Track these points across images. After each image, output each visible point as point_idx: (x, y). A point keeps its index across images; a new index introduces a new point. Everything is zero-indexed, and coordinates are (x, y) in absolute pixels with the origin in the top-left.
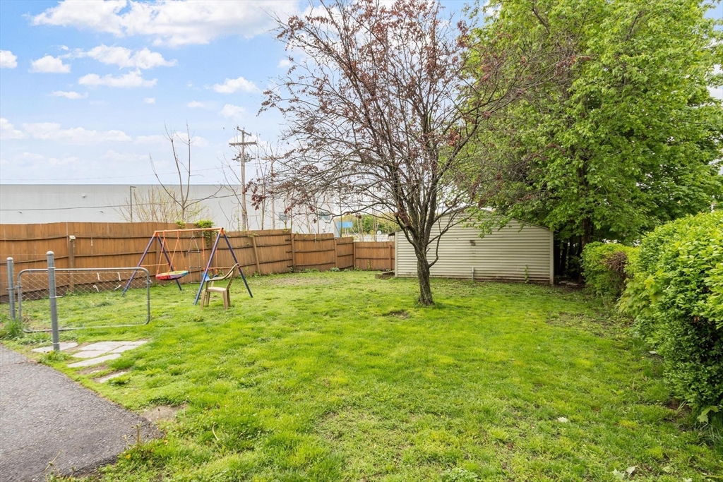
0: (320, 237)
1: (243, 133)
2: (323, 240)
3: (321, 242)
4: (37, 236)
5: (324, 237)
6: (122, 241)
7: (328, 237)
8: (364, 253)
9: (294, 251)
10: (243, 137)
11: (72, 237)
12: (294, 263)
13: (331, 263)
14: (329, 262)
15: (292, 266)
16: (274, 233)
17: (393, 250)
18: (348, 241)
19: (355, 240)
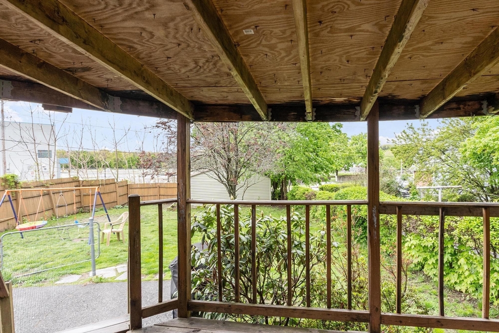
0: (104, 182)
2: (107, 184)
3: (105, 186)
5: (107, 182)
7: (111, 182)
9: (82, 195)
12: (82, 204)
13: (114, 202)
14: (112, 201)
15: (81, 207)
16: (65, 181)
17: (161, 189)
18: (124, 184)
19: (128, 183)
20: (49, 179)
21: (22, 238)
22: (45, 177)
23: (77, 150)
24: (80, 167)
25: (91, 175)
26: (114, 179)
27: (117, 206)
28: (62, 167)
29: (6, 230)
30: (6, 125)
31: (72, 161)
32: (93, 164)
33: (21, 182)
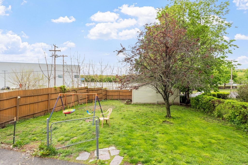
0: (97, 89)
1: (55, 46)
3: (98, 91)
4: (4, 98)
6: (36, 97)
7: (100, 89)
8: (110, 94)
10: (55, 48)
11: (19, 97)
13: (101, 98)
14: (100, 98)
15: (88, 100)
16: (83, 88)
17: (120, 93)
18: (105, 90)
19: (107, 89)
20: (77, 87)
21: (66, 116)
22: (76, 87)
23: (87, 75)
24: (88, 82)
25: (92, 85)
26: (101, 88)
27: (103, 100)
28: (82, 82)
29: (61, 110)
30: (64, 66)
31: (85, 79)
32: (93, 80)
33: (67, 89)
